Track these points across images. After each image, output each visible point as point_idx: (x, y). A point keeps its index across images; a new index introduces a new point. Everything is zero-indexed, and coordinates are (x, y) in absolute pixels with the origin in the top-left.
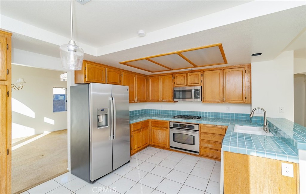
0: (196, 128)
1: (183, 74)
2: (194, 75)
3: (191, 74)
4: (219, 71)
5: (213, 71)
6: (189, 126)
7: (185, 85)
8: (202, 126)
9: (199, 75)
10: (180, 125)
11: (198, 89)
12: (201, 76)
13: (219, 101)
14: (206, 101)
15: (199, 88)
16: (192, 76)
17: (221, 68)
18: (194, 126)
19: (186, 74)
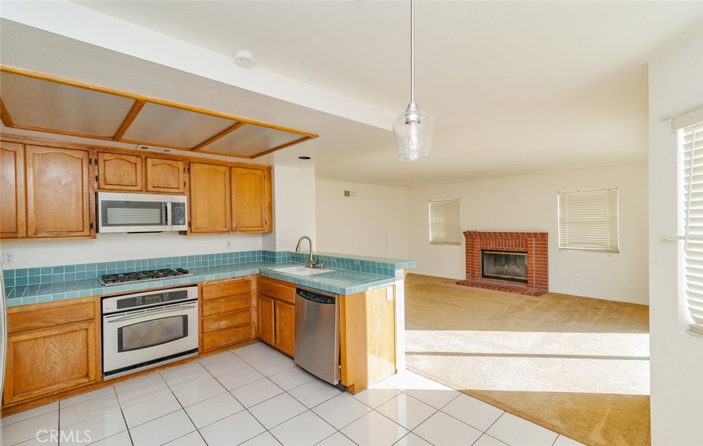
0: (193, 293)
1: (133, 159)
2: (166, 166)
3: (157, 161)
4: (223, 169)
5: (212, 166)
6: (172, 296)
7: (139, 188)
8: (206, 286)
9: (178, 168)
10: (144, 297)
11: (181, 201)
12: (184, 172)
13: (225, 229)
14: (198, 231)
15: (183, 199)
16: (159, 168)
17: (228, 162)
18: (186, 291)
19: (139, 159)
